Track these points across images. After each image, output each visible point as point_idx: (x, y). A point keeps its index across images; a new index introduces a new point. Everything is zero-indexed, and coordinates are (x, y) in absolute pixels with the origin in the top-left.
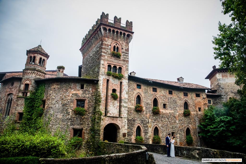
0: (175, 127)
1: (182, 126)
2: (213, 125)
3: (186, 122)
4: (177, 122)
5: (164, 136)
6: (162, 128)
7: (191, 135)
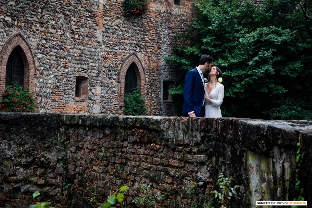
0: (92, 57)
1: (115, 54)
2: (225, 58)
3: (128, 42)
4: (99, 35)
5: (48, 91)
6: (40, 56)
7: (139, 92)
